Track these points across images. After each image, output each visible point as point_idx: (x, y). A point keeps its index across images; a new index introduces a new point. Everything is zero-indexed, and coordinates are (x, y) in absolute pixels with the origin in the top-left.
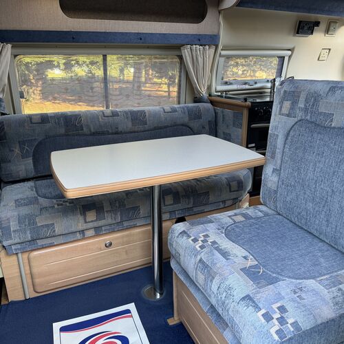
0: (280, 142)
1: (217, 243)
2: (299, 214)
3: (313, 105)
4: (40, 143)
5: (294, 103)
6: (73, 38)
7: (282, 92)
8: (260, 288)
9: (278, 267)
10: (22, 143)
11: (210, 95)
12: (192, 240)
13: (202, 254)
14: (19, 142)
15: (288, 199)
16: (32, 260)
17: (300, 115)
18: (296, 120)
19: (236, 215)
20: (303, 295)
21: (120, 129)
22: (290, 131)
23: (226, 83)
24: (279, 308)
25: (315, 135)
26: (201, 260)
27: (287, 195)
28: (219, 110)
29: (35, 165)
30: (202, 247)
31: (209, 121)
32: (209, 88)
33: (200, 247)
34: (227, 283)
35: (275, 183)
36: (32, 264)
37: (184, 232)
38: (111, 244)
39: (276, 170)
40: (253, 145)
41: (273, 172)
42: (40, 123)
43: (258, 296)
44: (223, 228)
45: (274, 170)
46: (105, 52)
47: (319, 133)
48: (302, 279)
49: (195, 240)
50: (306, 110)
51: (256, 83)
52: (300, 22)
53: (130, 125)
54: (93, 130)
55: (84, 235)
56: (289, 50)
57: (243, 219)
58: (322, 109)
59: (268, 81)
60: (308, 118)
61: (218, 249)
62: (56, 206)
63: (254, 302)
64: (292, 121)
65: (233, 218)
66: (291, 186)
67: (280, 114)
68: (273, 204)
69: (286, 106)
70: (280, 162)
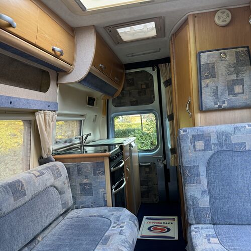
3: (226, 140)
5: (207, 141)
17: (215, 148)
18: (213, 152)
35: (206, 202)
39: (205, 191)
41: (202, 193)
47: (238, 156)
50: (220, 144)
52: (89, 98)
53: (12, 200)
58: (235, 141)
60: (225, 148)
64: (209, 153)
66: (225, 198)
67: (195, 150)
68: (209, 219)
69: (200, 145)
70: (206, 184)
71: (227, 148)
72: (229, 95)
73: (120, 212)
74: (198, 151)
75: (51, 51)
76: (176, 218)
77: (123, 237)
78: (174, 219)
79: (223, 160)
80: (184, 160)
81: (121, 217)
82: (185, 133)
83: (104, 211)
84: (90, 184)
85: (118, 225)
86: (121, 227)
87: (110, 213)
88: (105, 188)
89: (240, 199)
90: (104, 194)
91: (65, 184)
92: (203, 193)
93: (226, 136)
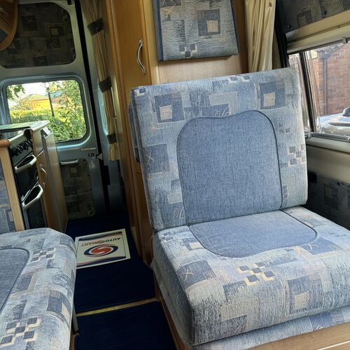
2: (221, 206)
3: (202, 102)
5: (177, 106)
15: (204, 200)
17: (187, 116)
18: (185, 121)
25: (215, 128)
27: (201, 197)
35: (178, 195)
39: (176, 180)
47: (218, 125)
50: (195, 109)
60: (201, 115)
67: (160, 121)
68: (182, 219)
69: (166, 111)
70: (177, 170)
71: (203, 114)
72: (200, 35)
73: (43, 235)
74: (164, 121)
76: (123, 231)
77: (54, 271)
78: (121, 232)
79: (200, 133)
80: (144, 138)
81: (46, 242)
82: (143, 94)
83: (12, 238)
85: (41, 254)
86: (48, 257)
87: (23, 240)
88: (7, 201)
89: (222, 185)
90: (7, 211)
92: (173, 183)
93: (202, 97)
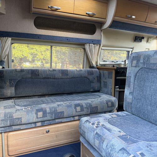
0: (132, 79)
1: (104, 125)
2: (144, 113)
3: (147, 60)
4: (19, 81)
5: (138, 61)
6: (38, 37)
7: (132, 57)
8: (129, 144)
9: (137, 136)
10: (11, 80)
11: (97, 66)
12: (92, 124)
13: (97, 130)
14: (9, 79)
15: (138, 106)
16: (9, 137)
17: (141, 66)
18: (139, 68)
19: (112, 114)
20: (152, 148)
21: (56, 77)
22: (137, 74)
23: (104, 61)
24: (140, 154)
25: (149, 74)
26: (97, 133)
27: (137, 104)
28: (101, 71)
29: (15, 91)
30: (97, 127)
31: (97, 76)
32: (97, 63)
33: (96, 127)
34: (111, 143)
35: (131, 99)
36: (9, 139)
37: (87, 121)
38: (49, 131)
39: (131, 92)
40: (118, 87)
41: (130, 94)
42: (20, 72)
43: (129, 148)
44: (107, 119)
45: (130, 93)
46: (52, 44)
47: (151, 72)
48: (150, 141)
49: (93, 124)
50: (144, 63)
51: (117, 62)
52: (136, 37)
53: (61, 75)
54: (44, 77)
55: (36, 125)
56: (132, 48)
57: (116, 116)
58: (152, 62)
59: (122, 61)
60: (145, 66)
61: (105, 128)
62: (24, 109)
63: (126, 151)
64: (138, 69)
65: (111, 115)
66: (139, 99)
68: (130, 110)
69: (134, 63)
70: (133, 89)
74: (133, 67)
75: (85, 15)
79: (143, 75)
84: (107, 82)
90: (111, 89)
91: (94, 79)
93: (148, 58)
